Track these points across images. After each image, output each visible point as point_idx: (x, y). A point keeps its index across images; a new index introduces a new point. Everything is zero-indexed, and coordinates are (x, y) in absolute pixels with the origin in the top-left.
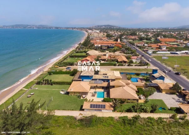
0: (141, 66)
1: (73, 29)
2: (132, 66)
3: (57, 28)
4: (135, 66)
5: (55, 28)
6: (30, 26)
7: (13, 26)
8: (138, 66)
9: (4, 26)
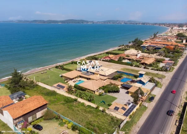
0: (157, 71)
1: (159, 25)
2: (148, 69)
3: (144, 24)
4: (152, 69)
5: (142, 24)
6: (119, 21)
7: (105, 22)
8: (154, 70)
9: (98, 22)
